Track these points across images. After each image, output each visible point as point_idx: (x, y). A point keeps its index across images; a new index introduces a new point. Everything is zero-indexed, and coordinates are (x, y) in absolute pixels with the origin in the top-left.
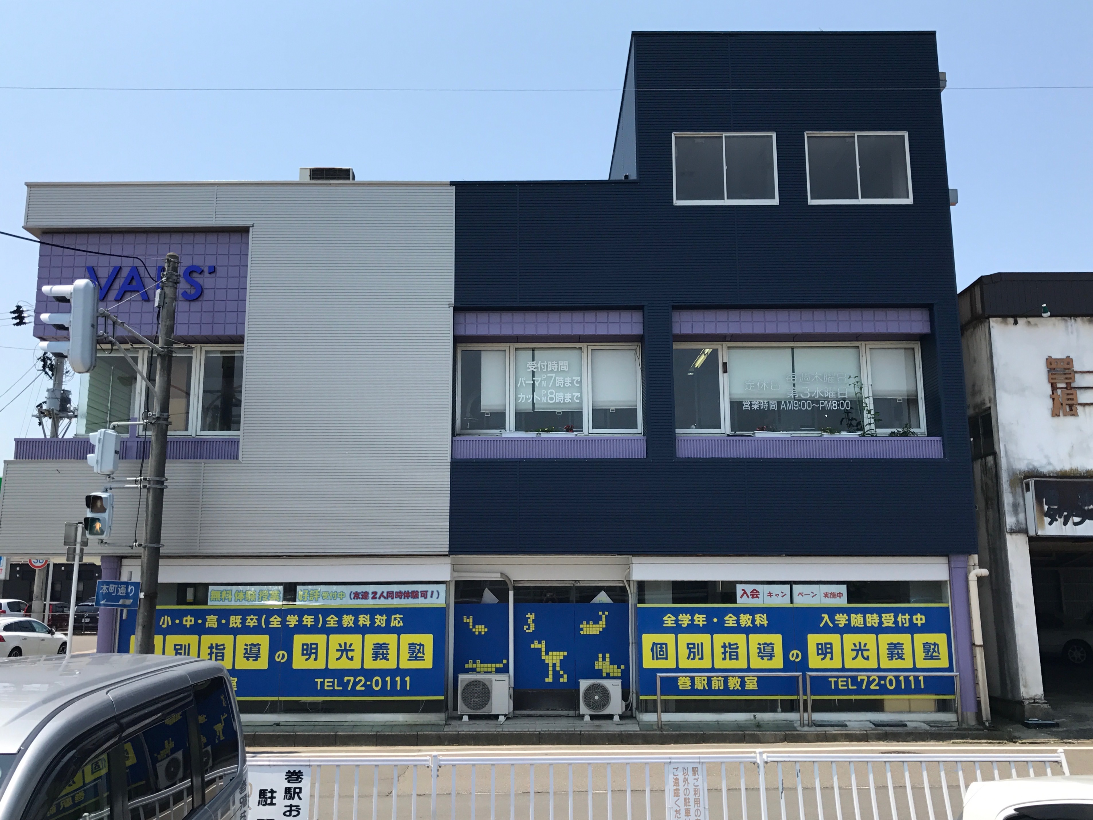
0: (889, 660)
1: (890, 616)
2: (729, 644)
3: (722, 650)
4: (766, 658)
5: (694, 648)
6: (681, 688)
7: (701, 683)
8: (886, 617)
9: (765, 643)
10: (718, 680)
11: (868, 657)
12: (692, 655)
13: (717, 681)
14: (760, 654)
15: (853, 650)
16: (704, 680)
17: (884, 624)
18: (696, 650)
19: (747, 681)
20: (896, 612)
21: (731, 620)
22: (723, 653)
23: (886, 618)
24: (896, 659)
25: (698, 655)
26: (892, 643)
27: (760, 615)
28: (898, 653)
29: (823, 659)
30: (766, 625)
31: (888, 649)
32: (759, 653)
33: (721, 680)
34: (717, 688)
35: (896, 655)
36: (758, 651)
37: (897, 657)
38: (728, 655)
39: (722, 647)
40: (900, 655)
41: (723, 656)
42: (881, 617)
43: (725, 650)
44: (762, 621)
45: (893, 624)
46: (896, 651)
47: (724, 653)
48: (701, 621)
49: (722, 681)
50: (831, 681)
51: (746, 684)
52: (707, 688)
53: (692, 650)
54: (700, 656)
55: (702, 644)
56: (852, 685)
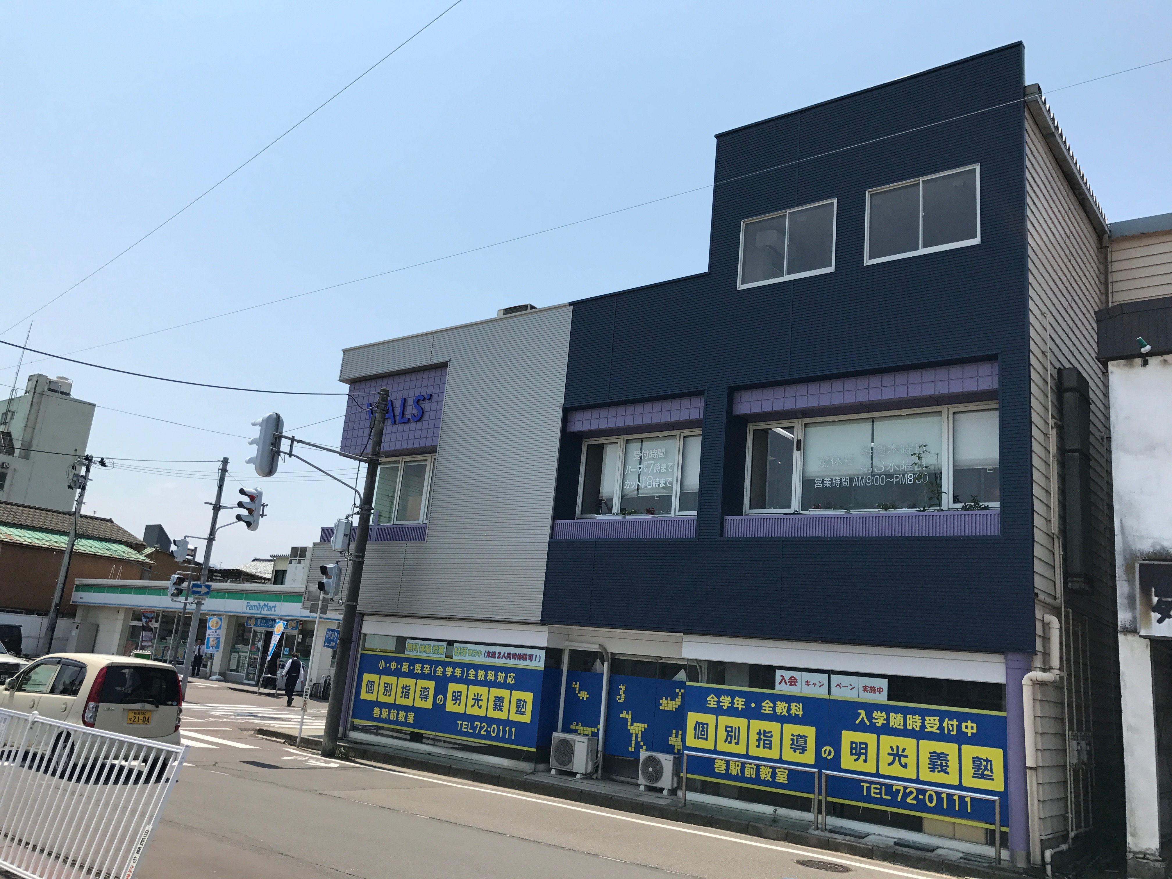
0: (930, 771)
1: (934, 720)
2: (764, 731)
3: (757, 737)
4: (798, 751)
5: (732, 731)
6: (716, 770)
7: (735, 768)
8: (930, 720)
9: (799, 735)
10: (751, 768)
11: (906, 764)
12: (729, 740)
13: (749, 769)
14: (793, 746)
15: (889, 754)
16: (738, 766)
17: (927, 728)
18: (733, 734)
19: (778, 772)
20: (942, 716)
21: (767, 707)
22: (757, 740)
23: (930, 722)
24: (939, 772)
25: (735, 739)
26: (935, 752)
27: (795, 704)
28: (941, 765)
29: (856, 760)
30: (800, 716)
31: (929, 758)
32: (791, 745)
33: (753, 768)
34: (749, 776)
35: (939, 767)
36: (791, 742)
37: (940, 769)
38: (762, 742)
39: (757, 734)
40: (944, 768)
41: (757, 743)
42: (923, 720)
43: (759, 737)
44: (797, 711)
45: (937, 729)
46: (939, 762)
47: (759, 740)
48: (740, 704)
49: (755, 769)
50: (863, 786)
51: (777, 775)
52: (740, 774)
53: (730, 733)
54: (736, 741)
55: (739, 728)
56: (885, 795)
